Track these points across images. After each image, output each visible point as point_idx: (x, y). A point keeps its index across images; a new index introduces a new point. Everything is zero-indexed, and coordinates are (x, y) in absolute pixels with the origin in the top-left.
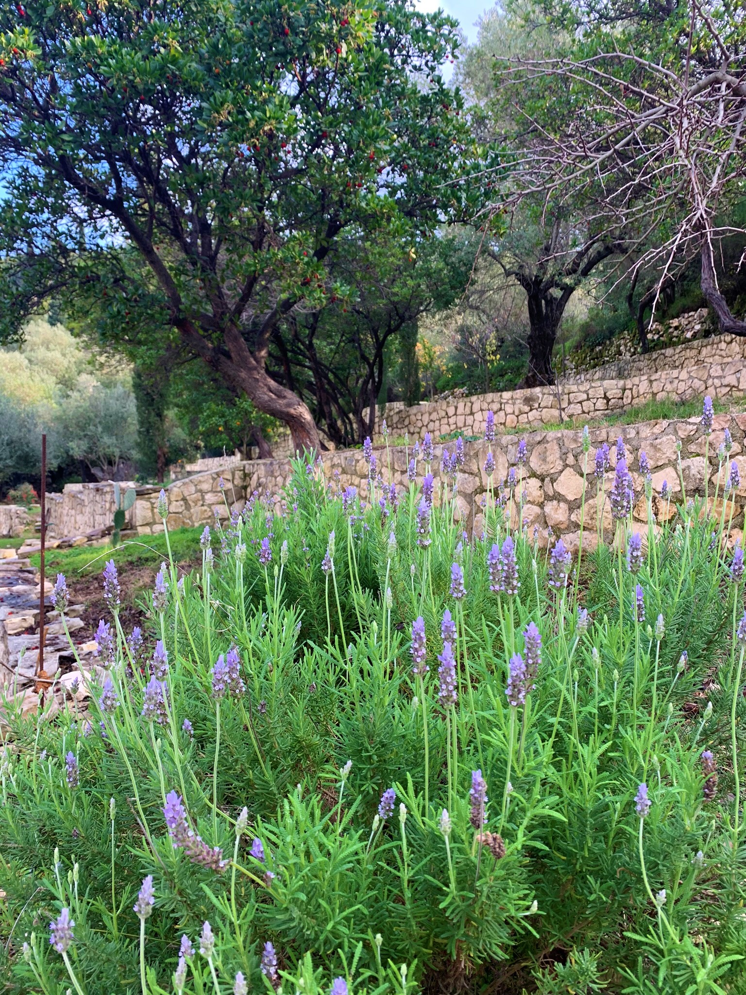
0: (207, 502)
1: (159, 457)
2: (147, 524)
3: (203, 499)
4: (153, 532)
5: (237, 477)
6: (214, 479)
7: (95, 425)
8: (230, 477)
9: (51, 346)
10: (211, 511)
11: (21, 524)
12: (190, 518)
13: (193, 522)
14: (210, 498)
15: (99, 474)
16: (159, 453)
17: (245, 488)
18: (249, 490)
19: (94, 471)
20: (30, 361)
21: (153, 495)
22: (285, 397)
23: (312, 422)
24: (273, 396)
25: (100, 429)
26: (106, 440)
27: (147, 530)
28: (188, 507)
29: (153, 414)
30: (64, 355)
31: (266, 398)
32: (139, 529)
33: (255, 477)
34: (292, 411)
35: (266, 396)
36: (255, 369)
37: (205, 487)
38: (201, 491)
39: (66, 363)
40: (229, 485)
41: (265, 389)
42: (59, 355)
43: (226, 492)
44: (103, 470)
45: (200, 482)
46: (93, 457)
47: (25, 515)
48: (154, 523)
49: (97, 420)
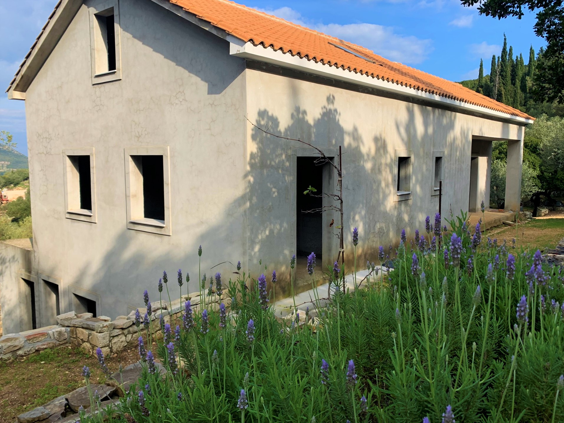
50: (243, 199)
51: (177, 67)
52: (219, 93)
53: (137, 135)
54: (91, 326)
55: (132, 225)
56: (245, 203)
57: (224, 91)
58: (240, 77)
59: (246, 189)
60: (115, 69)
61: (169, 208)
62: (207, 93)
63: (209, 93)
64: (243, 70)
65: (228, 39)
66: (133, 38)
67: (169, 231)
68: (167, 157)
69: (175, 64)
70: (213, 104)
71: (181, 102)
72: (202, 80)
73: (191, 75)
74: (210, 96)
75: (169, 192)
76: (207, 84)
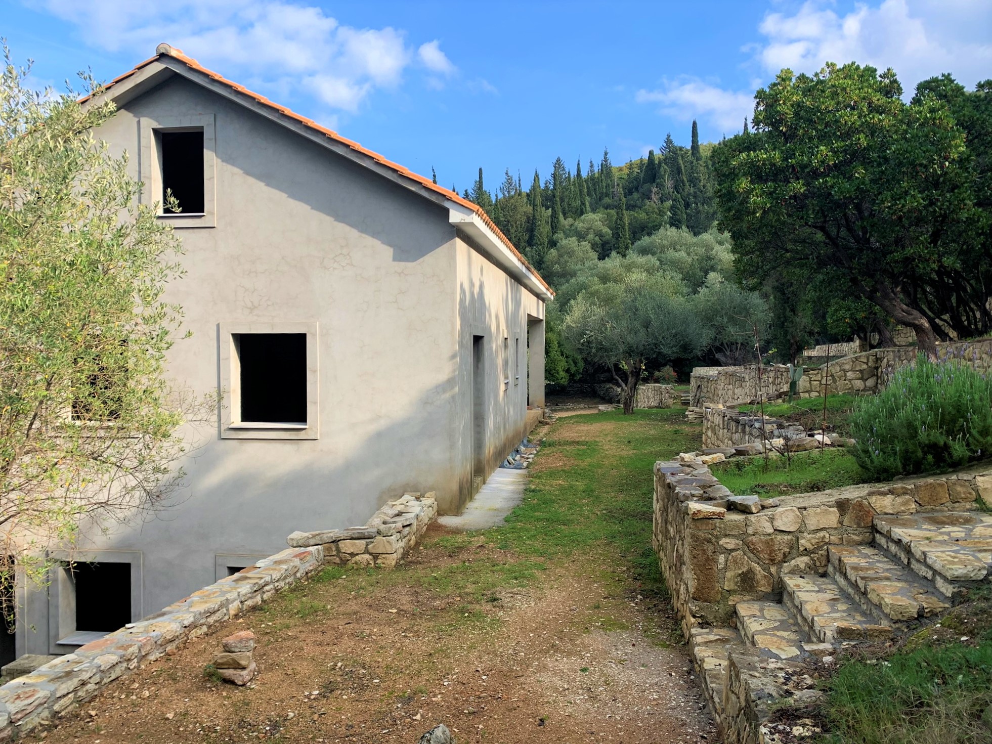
0: (849, 378)
1: (792, 345)
2: (806, 392)
3: (845, 375)
4: (810, 397)
5: (870, 360)
6: (853, 362)
7: (722, 316)
8: (865, 360)
9: (678, 247)
10: (851, 384)
11: (671, 398)
12: (836, 389)
13: (838, 392)
14: (850, 375)
15: (722, 359)
16: (792, 341)
17: (877, 368)
18: (880, 370)
19: (718, 356)
20: (661, 262)
21: (811, 372)
22: (912, 314)
23: (930, 328)
24: (905, 314)
25: (726, 320)
26: (731, 330)
27: (807, 395)
28: (834, 381)
29: (788, 310)
30: (689, 254)
31: (900, 315)
32: (802, 394)
33: (885, 360)
34: (917, 322)
35: (900, 314)
36: (894, 299)
37: (847, 367)
38: (844, 370)
39: (690, 260)
40: (865, 366)
41: (900, 311)
42: (684, 255)
43: (861, 371)
44: (725, 356)
45: (843, 363)
46: (717, 344)
47: (672, 391)
48: (812, 391)
49: (724, 312)
50: (451, 382)
51: (336, 223)
52: (413, 261)
53: (249, 305)
54: (366, 534)
55: (233, 432)
56: (452, 388)
57: (421, 259)
58: (446, 246)
59: (454, 371)
60: (203, 212)
61: (315, 403)
62: (391, 259)
63: (394, 259)
64: (453, 238)
65: (447, 204)
66: (244, 175)
67: (316, 433)
68: (314, 335)
69: (332, 219)
70: (402, 272)
71: (343, 267)
72: (383, 243)
73: (364, 235)
74: (396, 263)
75: (316, 381)
76: (391, 250)
